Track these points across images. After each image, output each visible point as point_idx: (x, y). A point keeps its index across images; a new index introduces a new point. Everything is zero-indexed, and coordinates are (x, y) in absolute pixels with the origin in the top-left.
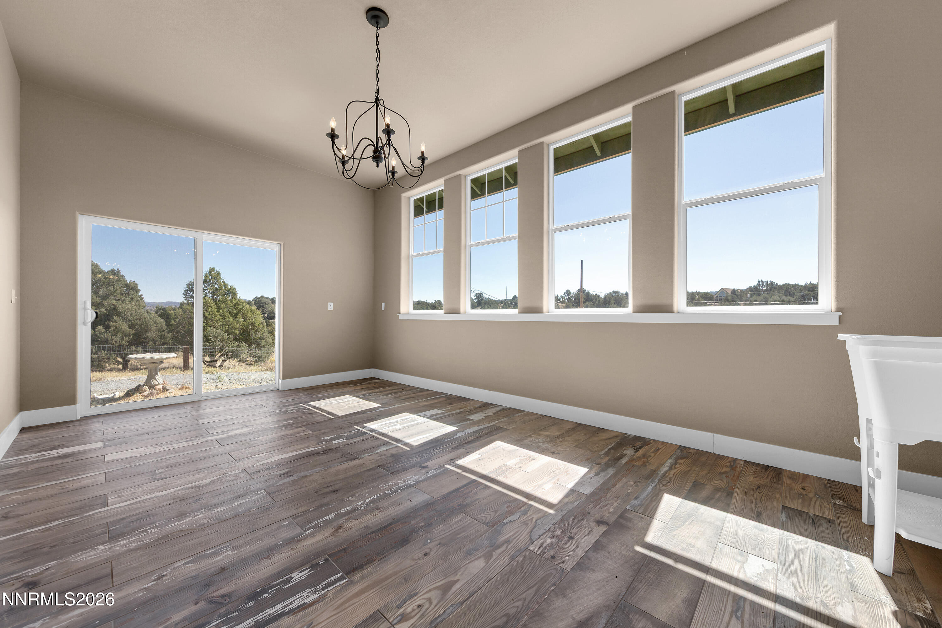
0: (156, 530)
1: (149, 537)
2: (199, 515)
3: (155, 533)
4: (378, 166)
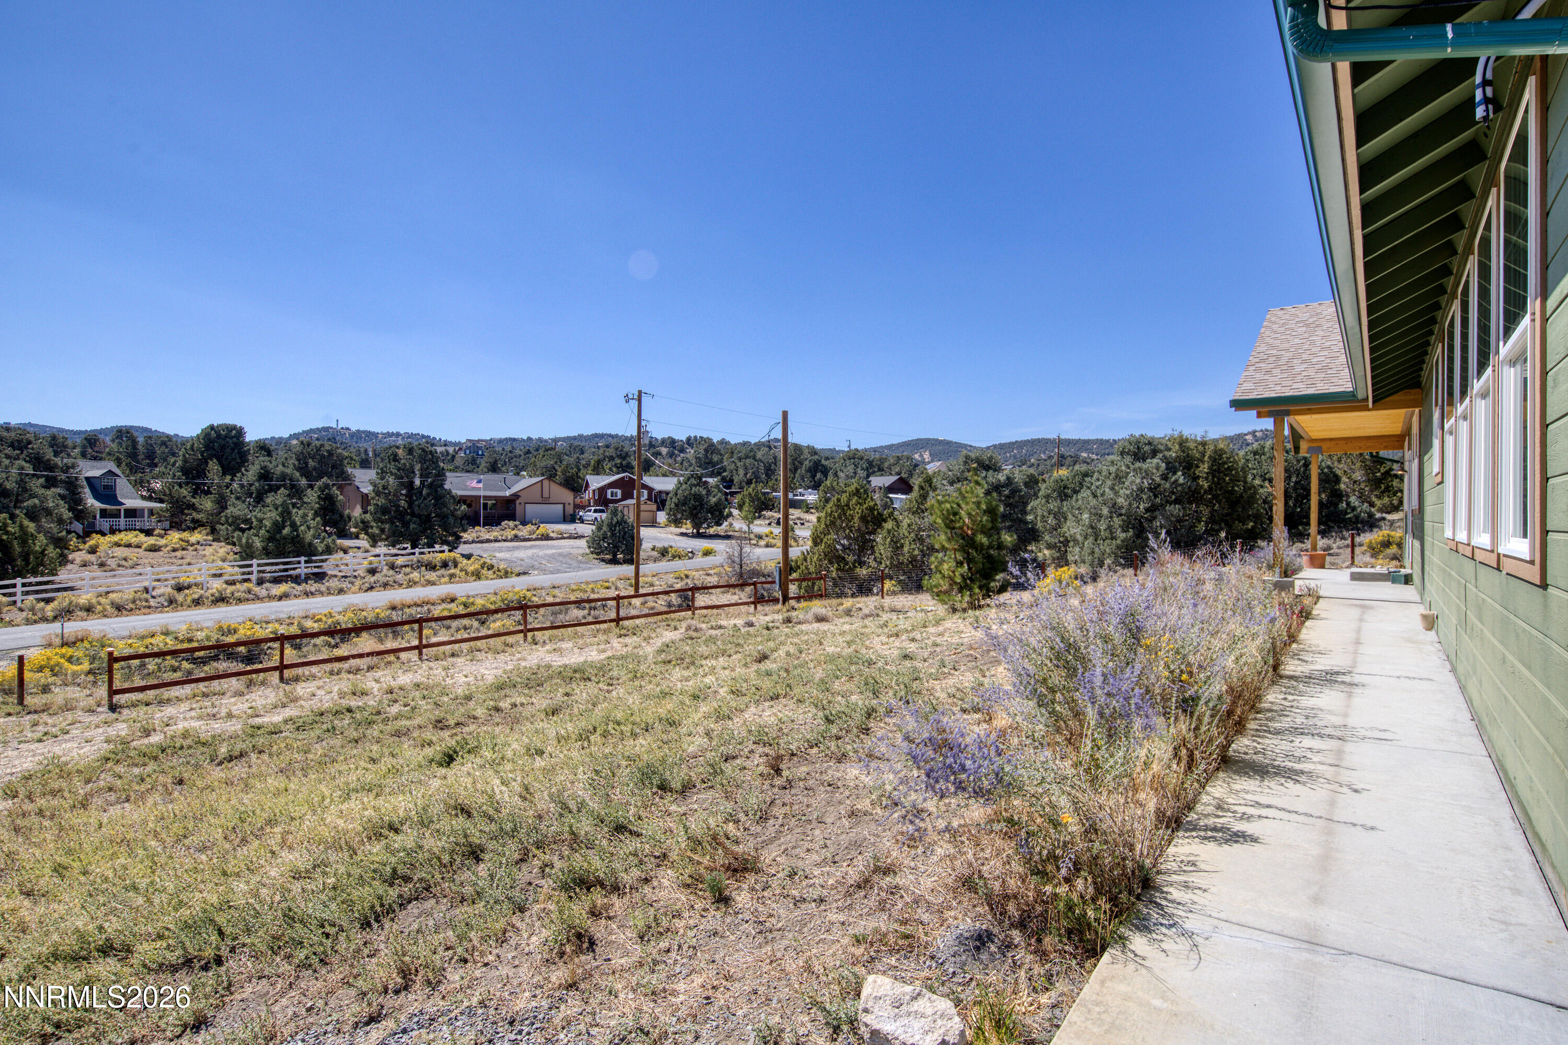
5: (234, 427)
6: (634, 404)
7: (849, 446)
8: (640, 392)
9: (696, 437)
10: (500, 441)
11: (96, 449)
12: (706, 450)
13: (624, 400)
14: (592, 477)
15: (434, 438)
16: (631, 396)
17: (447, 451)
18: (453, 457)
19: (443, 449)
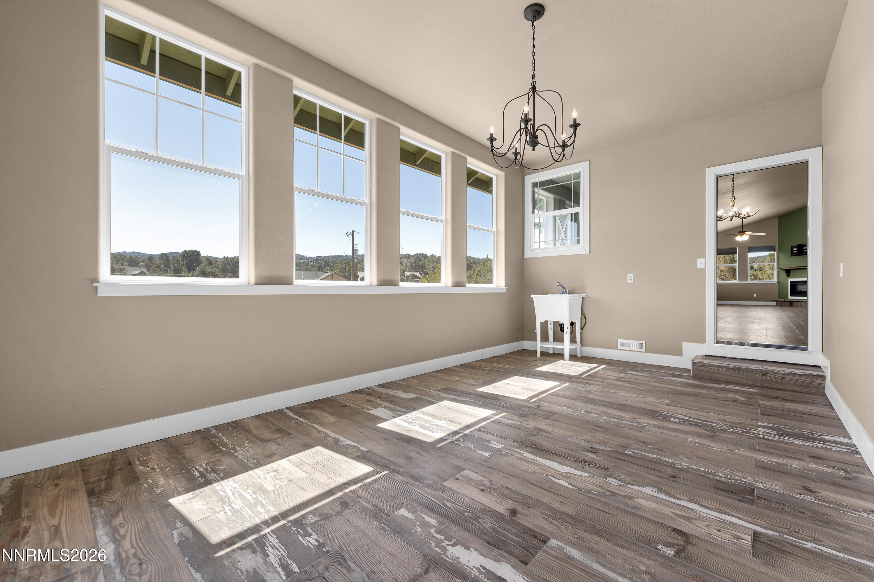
0: (719, 474)
1: (726, 472)
2: (684, 465)
3: (721, 472)
4: (534, 150)
5: (195, 251)
6: (351, 237)
7: (487, 257)
8: (353, 231)
9: (420, 254)
10: (333, 257)
11: (152, 262)
12: (416, 260)
13: (346, 235)
14: (360, 272)
15: (304, 256)
16: (349, 233)
17: (305, 262)
18: (308, 264)
19: (303, 261)
